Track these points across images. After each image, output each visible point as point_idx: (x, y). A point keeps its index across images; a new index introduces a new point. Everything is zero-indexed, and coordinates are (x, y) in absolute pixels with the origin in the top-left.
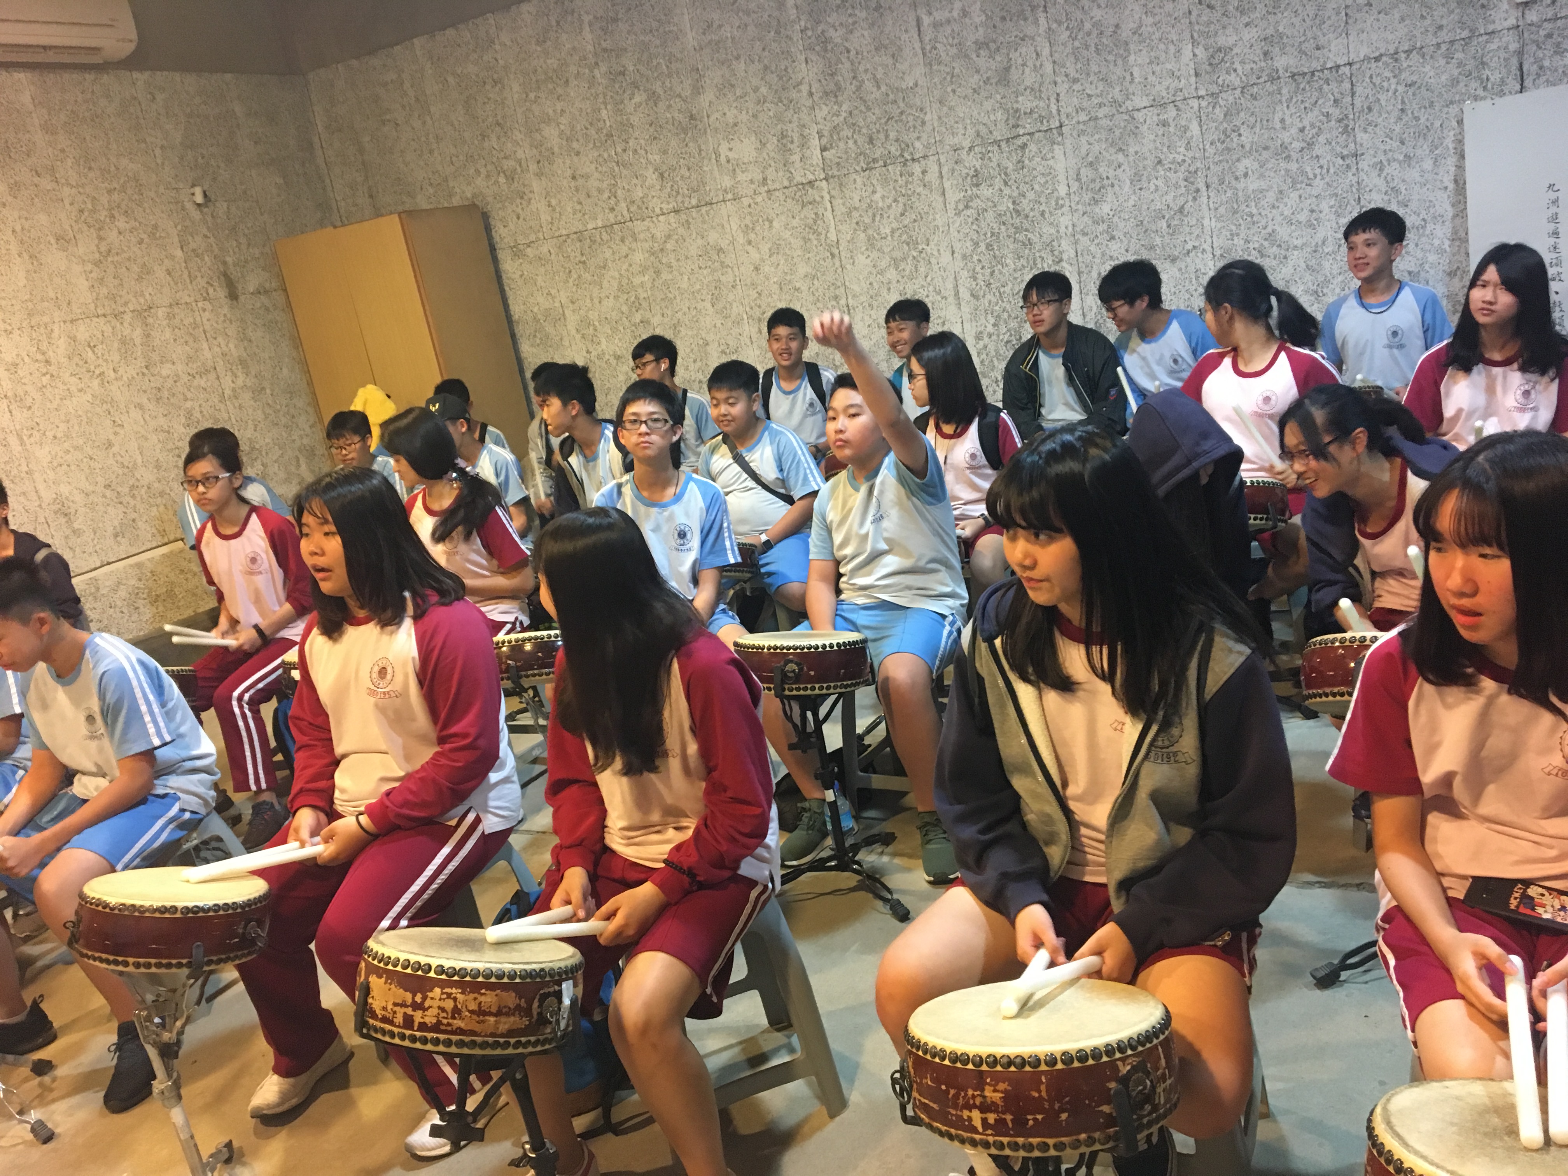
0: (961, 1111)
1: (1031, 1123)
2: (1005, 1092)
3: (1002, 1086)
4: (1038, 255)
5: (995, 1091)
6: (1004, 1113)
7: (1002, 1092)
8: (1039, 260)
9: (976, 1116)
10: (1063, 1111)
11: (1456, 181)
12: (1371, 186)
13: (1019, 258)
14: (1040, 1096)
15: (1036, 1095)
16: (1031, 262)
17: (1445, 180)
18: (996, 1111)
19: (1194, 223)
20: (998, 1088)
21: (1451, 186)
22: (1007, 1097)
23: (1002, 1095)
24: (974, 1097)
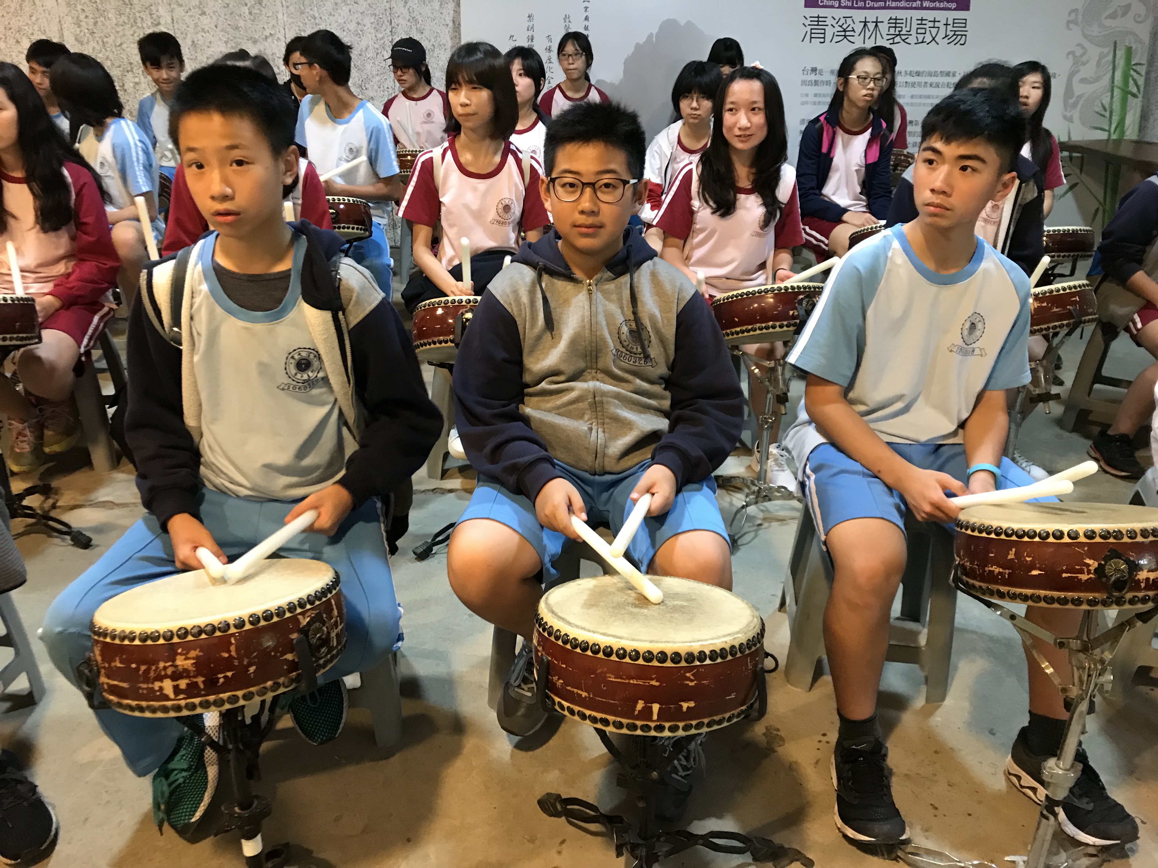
0: (153, 683)
1: (221, 680)
2: (197, 658)
3: (193, 654)
4: (138, 15)
5: (187, 659)
6: (195, 677)
7: (193, 659)
8: (139, 20)
9: (168, 686)
10: (250, 665)
11: (454, 22)
12: (399, 13)
13: (120, 15)
14: (230, 656)
15: (226, 655)
16: (132, 21)
17: (447, 19)
18: (188, 677)
19: (270, 15)
20: (189, 656)
21: (451, 24)
22: (199, 663)
23: (193, 661)
24: (165, 668)
